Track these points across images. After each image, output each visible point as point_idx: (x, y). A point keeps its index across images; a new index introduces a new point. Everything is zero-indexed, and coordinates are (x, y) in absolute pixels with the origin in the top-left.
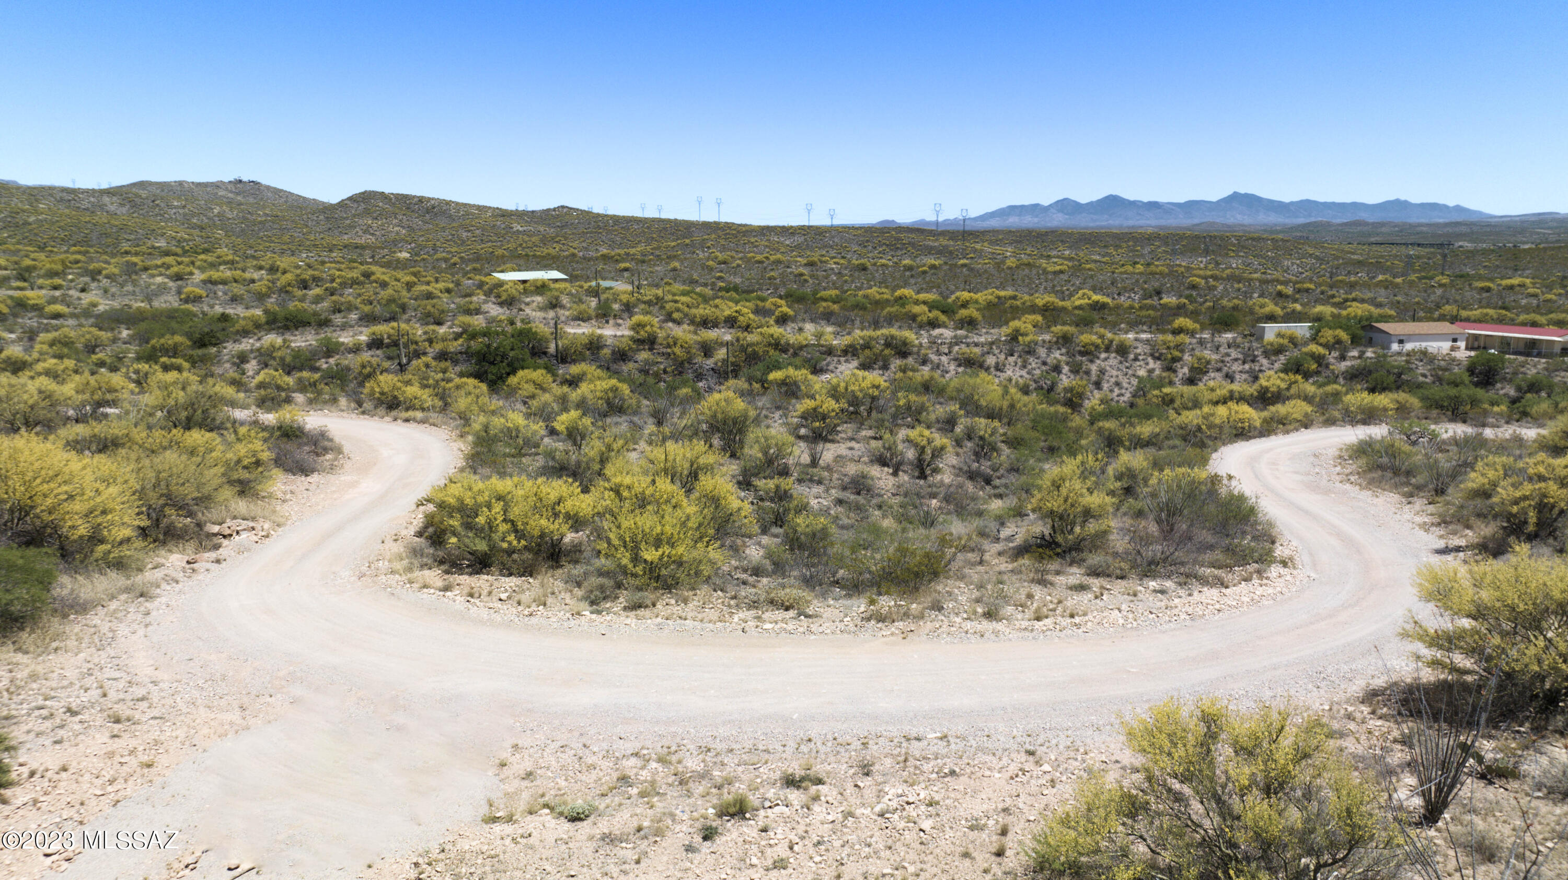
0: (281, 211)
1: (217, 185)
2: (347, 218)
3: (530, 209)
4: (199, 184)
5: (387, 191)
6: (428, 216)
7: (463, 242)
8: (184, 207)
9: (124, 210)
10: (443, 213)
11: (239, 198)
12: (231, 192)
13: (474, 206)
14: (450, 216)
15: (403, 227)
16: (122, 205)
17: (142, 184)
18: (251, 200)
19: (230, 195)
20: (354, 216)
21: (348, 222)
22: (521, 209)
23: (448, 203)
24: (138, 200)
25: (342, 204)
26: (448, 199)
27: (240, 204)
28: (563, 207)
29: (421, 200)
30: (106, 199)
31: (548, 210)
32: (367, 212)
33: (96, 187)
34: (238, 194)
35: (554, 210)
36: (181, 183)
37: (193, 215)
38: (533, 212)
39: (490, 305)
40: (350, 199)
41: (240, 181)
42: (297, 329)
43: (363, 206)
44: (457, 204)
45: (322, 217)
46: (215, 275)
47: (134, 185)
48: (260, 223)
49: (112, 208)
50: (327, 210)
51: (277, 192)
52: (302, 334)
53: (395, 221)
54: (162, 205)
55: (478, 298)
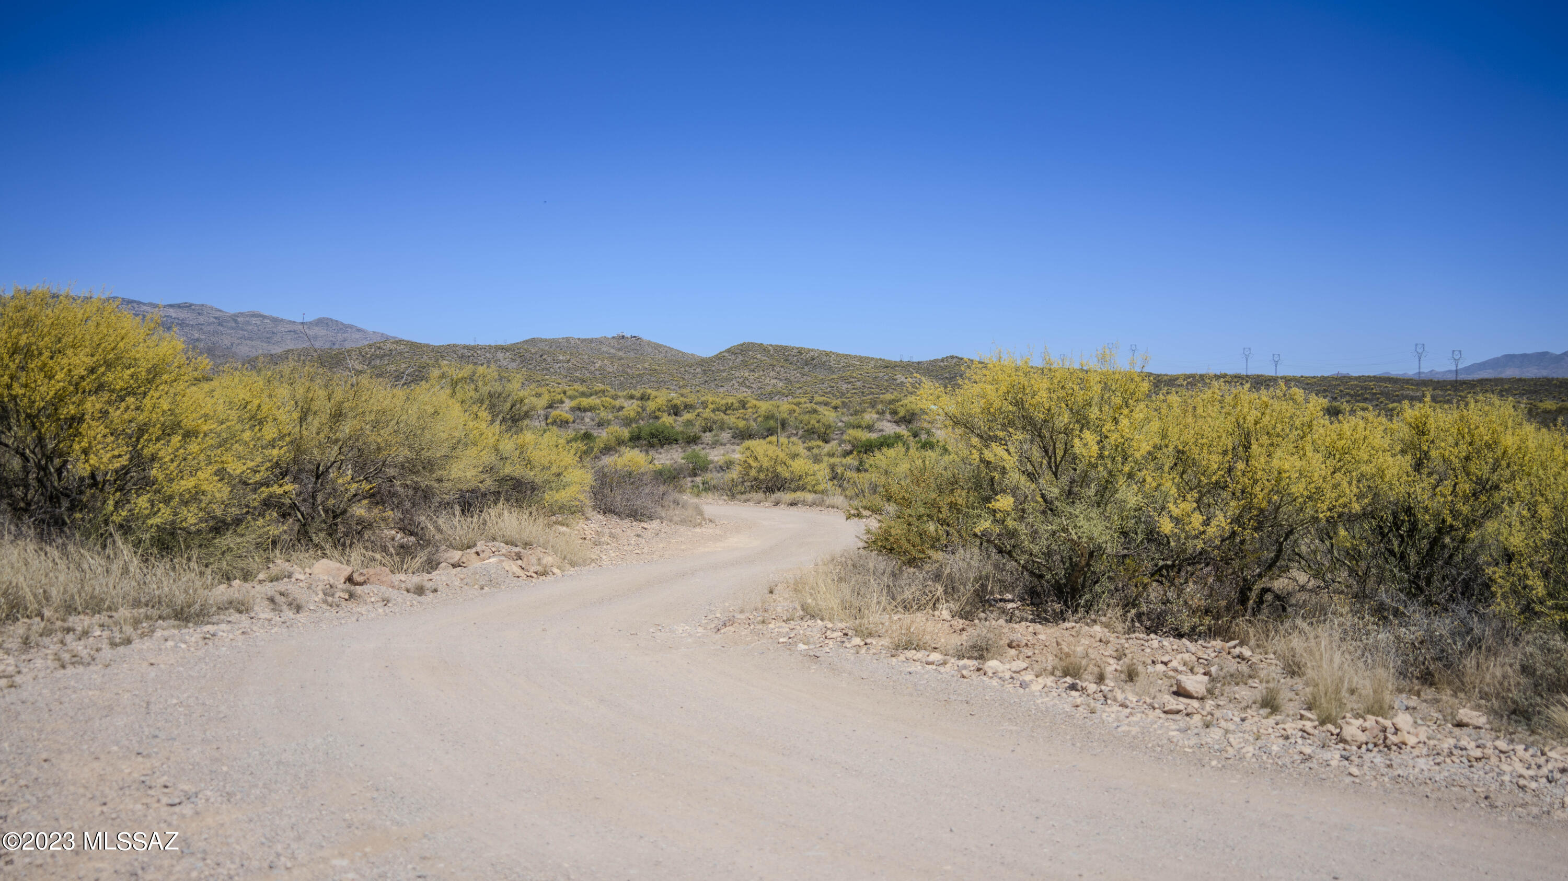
0: (659, 365)
1: (600, 342)
2: (724, 371)
3: (915, 360)
4: (584, 340)
5: (765, 343)
6: (806, 369)
7: (843, 394)
8: (568, 361)
9: (515, 365)
10: (823, 364)
11: (621, 354)
12: (613, 347)
13: (855, 357)
14: (830, 368)
15: (781, 380)
16: (513, 360)
17: (533, 341)
18: (632, 355)
19: (613, 351)
20: (731, 368)
21: (724, 374)
22: (906, 359)
23: (828, 354)
24: (528, 355)
25: (720, 357)
26: (828, 350)
27: (621, 359)
28: (952, 357)
29: (800, 352)
30: (500, 355)
31: (936, 361)
32: (744, 364)
33: (493, 344)
34: (620, 349)
35: (942, 360)
36: (567, 340)
37: (576, 368)
38: (919, 363)
39: (885, 423)
40: (728, 351)
41: (623, 337)
42: (662, 446)
43: (740, 358)
44: (838, 355)
45: (699, 370)
46: (585, 402)
47: (526, 342)
48: (639, 376)
49: (504, 363)
50: (705, 364)
51: (657, 347)
52: (667, 451)
53: (772, 374)
54: (549, 359)
55: (870, 416)
